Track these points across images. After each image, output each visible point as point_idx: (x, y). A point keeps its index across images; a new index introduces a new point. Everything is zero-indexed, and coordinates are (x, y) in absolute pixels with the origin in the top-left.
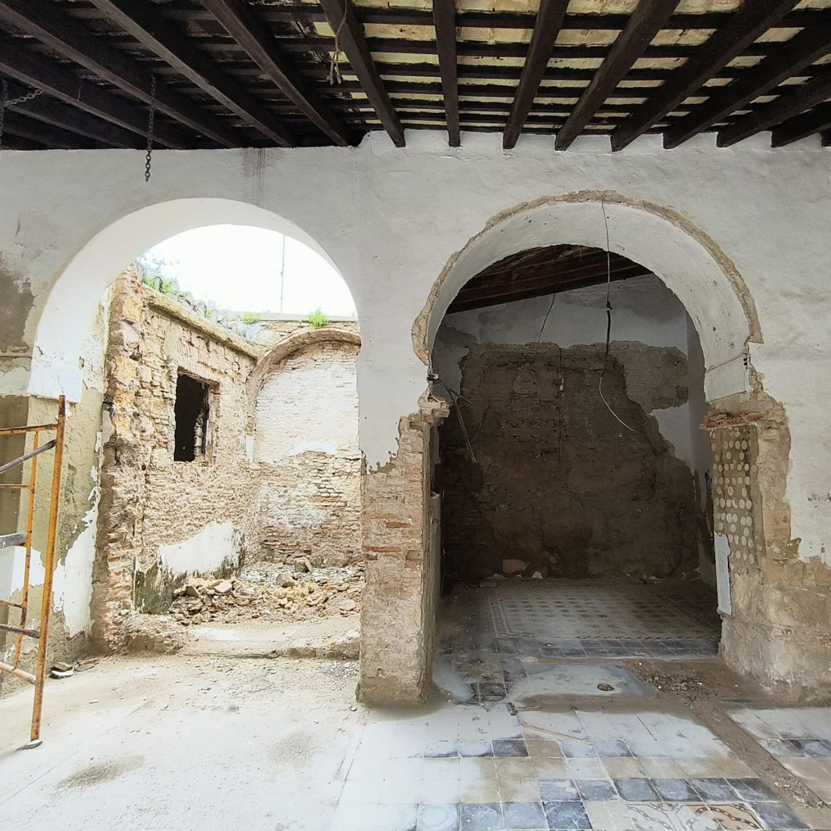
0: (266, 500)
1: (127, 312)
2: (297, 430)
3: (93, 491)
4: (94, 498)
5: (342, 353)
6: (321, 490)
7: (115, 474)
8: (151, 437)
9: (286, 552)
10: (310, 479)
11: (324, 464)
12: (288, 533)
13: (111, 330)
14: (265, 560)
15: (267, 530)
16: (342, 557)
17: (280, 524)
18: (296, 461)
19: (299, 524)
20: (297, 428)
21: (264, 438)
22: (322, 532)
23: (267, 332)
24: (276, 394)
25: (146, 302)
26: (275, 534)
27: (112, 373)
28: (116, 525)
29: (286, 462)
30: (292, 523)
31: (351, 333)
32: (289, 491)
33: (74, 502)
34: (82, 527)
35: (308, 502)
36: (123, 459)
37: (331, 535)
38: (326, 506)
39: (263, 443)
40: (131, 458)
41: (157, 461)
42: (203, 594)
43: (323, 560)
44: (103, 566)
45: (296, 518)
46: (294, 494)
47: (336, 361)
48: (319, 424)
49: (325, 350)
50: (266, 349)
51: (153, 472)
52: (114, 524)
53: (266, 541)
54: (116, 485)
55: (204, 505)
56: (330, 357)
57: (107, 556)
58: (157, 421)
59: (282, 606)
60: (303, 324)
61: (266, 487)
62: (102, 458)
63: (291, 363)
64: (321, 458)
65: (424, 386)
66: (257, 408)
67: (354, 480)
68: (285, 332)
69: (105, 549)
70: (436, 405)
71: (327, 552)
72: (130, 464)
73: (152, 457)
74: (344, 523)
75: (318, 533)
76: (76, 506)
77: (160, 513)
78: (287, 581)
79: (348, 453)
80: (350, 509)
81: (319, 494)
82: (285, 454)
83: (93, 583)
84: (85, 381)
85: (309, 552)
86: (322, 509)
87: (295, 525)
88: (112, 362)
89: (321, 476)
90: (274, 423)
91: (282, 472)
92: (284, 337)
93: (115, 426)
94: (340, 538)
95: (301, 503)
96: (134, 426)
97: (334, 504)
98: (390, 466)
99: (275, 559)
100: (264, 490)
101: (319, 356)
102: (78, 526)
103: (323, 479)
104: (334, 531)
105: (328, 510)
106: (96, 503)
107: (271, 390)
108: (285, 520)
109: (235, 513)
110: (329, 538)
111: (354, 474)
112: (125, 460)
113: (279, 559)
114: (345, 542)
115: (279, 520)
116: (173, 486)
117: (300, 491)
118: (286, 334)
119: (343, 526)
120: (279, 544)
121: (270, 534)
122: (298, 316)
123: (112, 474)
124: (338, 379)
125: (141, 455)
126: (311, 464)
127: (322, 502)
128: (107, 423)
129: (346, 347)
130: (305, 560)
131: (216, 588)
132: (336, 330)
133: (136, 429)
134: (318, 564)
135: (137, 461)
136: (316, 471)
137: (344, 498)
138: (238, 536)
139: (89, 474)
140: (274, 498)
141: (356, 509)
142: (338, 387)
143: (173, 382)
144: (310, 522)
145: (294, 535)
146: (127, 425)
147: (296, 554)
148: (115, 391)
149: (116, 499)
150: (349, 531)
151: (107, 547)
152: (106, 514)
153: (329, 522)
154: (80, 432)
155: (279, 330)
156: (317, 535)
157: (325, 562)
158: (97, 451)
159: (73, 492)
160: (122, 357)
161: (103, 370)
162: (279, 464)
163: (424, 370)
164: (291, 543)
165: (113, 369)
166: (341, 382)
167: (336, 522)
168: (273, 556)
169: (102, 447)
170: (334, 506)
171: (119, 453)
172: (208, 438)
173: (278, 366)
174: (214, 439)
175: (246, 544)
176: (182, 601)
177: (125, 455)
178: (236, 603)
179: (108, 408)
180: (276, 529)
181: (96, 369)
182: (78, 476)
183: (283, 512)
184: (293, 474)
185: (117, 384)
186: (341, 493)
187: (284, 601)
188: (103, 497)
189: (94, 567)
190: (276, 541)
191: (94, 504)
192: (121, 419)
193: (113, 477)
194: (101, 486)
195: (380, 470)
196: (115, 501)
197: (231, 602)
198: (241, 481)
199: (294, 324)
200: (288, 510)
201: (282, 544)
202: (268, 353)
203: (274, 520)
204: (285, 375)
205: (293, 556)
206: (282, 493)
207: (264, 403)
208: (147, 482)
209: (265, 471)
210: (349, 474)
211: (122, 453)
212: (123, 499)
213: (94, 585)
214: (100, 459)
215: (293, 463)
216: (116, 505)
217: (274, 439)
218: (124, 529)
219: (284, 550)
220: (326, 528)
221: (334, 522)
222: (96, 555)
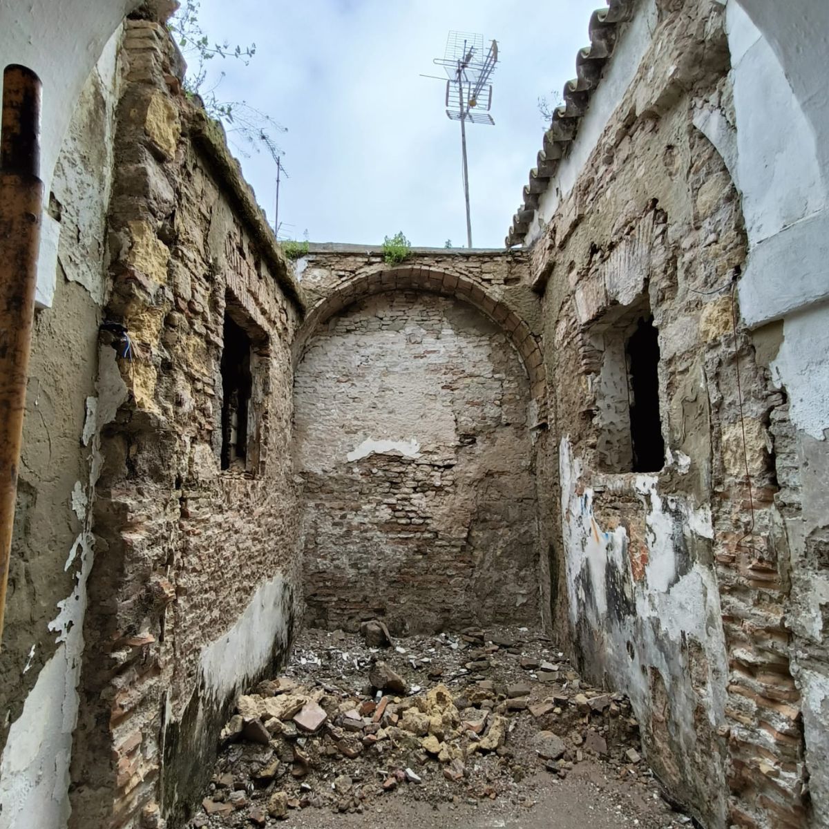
0: (313, 531)
1: (155, 126)
2: (355, 422)
3: (75, 546)
4: (77, 565)
5: (421, 308)
6: (397, 514)
7: (129, 501)
8: (189, 418)
9: (346, 612)
10: (379, 498)
11: (399, 473)
12: (348, 582)
13: (118, 162)
14: (315, 625)
15: (316, 578)
16: (433, 618)
17: (337, 567)
18: (356, 470)
19: (366, 567)
20: (358, 419)
21: (308, 435)
22: (401, 580)
23: (317, 272)
24: (323, 368)
25: (188, 126)
26: (328, 584)
27: (123, 257)
28: (130, 628)
29: (342, 472)
30: (354, 566)
31: (447, 272)
32: (348, 516)
33: (29, 582)
34: (48, 646)
35: (378, 533)
36: (142, 465)
37: (416, 584)
38: (407, 539)
39: (305, 442)
40: (158, 462)
41: (199, 468)
42: (275, 736)
43: (404, 624)
44: (97, 740)
45: (361, 558)
46: (356, 521)
47: (412, 319)
48: (390, 413)
49: (394, 304)
50: (316, 296)
51: (192, 494)
52: (124, 627)
53: (315, 595)
54: (131, 527)
55: (254, 549)
56: (402, 313)
57: (108, 714)
58: (199, 386)
60: (373, 260)
61: (313, 511)
62: (97, 462)
63: (346, 322)
64: (396, 464)
66: (296, 390)
67: (447, 498)
68: (345, 271)
69: (103, 694)
71: (409, 612)
72: (157, 476)
73: (191, 460)
74: (434, 565)
75: (395, 581)
76: (33, 595)
77: (204, 578)
78: (390, 679)
79: (436, 457)
80: (444, 543)
81: (394, 520)
82: (339, 459)
83: (71, 790)
84: (63, 263)
85: (381, 612)
86: (401, 543)
87: (359, 569)
88: (121, 234)
89: (396, 491)
90: (322, 413)
91: (336, 487)
92: (344, 279)
93: (130, 384)
94: (429, 589)
95: (368, 535)
96: (162, 391)
97: (418, 535)
99: (330, 623)
100: (311, 515)
101: (387, 311)
102: (39, 646)
103: (399, 496)
104: (421, 578)
105: (410, 546)
106: (82, 576)
108: (344, 561)
109: (284, 557)
110: (412, 590)
111: (447, 489)
112: (145, 467)
113: (336, 623)
114: (437, 595)
115: (336, 562)
116: (219, 518)
117: (366, 516)
118: (347, 274)
119: (434, 570)
120: (335, 599)
121: (321, 584)
122: (366, 247)
123: (122, 500)
124: (417, 346)
125: (175, 456)
126: (381, 473)
127: (400, 532)
128: (111, 375)
129: (427, 298)
131: (296, 718)
132: (424, 268)
133: (166, 397)
134: (398, 631)
135: (169, 468)
136: (387, 484)
137: (434, 525)
139: (68, 502)
140: (327, 528)
141: (453, 543)
142: (415, 357)
143: (220, 314)
144: (382, 564)
145: (358, 585)
146: (152, 384)
147: (363, 615)
148: (127, 303)
149: (132, 562)
150: (442, 578)
151: (110, 689)
152: (108, 602)
153: (411, 563)
154: (48, 390)
155: (337, 267)
156: (394, 585)
157: (407, 627)
158: (86, 443)
159: (28, 553)
160: (144, 223)
161: (102, 249)
162: (331, 474)
164: (354, 597)
165: (125, 249)
166: (420, 350)
167: (423, 564)
168: (326, 620)
169: (98, 435)
170: (418, 539)
171: (133, 450)
173: (325, 327)
174: (262, 432)
175: (294, 604)
176: (236, 754)
177: (145, 454)
178: (340, 751)
179: (113, 338)
180: (330, 576)
181: (88, 241)
182: (42, 508)
183: (340, 549)
184: (353, 489)
185: (134, 286)
186: (428, 518)
188: (100, 557)
189: (75, 744)
190: (329, 595)
191: (77, 580)
192: (141, 369)
193: (125, 507)
194: (93, 531)
196: (129, 569)
197: (331, 751)
198: (288, 503)
199: (359, 259)
200: (348, 546)
201: (340, 600)
202: (321, 302)
203: (327, 562)
204: (338, 340)
205: (358, 618)
206: (337, 520)
207: (306, 382)
208: (185, 514)
209: (309, 485)
210: (439, 489)
211: (139, 451)
212: (144, 560)
213: (75, 795)
214: (93, 464)
215: (353, 473)
216: (129, 578)
217: (323, 436)
218: (146, 635)
219: (343, 610)
220: (407, 573)
221: (420, 564)
222: (81, 712)
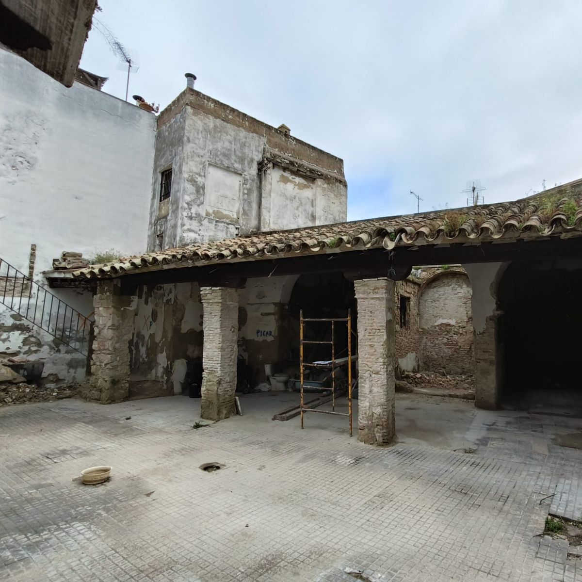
0: (425, 345)
2: (437, 314)
5: (456, 279)
10: (444, 336)
11: (450, 329)
12: (435, 359)
14: (426, 370)
15: (426, 357)
16: (459, 370)
17: (432, 355)
18: (437, 328)
19: (440, 355)
21: (423, 318)
22: (450, 359)
23: (424, 273)
24: (427, 299)
26: (430, 359)
29: (433, 328)
30: (436, 355)
31: (461, 271)
32: (435, 341)
35: (443, 346)
37: (454, 361)
38: (452, 348)
39: (423, 320)
42: (412, 378)
45: (439, 353)
46: (437, 342)
47: (454, 283)
48: (447, 311)
50: (424, 280)
51: (396, 333)
53: (426, 361)
55: (408, 345)
56: (450, 281)
58: (396, 315)
59: (441, 384)
60: (439, 269)
63: (434, 284)
64: (448, 326)
65: (494, 306)
66: (419, 307)
67: (463, 337)
68: (432, 272)
70: (499, 312)
71: (452, 368)
74: (460, 356)
75: (448, 359)
77: (398, 347)
79: (460, 324)
80: (462, 349)
81: (448, 342)
82: (432, 325)
85: (444, 368)
86: (450, 349)
87: (438, 355)
89: (449, 334)
90: (427, 311)
91: (432, 333)
92: (431, 275)
94: (458, 362)
95: (441, 346)
98: (484, 333)
100: (425, 340)
101: (446, 281)
103: (449, 336)
104: (456, 359)
105: (453, 350)
107: (425, 297)
108: (434, 353)
109: (416, 349)
111: (464, 334)
114: (460, 364)
115: (432, 353)
116: (401, 338)
117: (440, 341)
121: (428, 359)
126: (444, 329)
127: (449, 346)
129: (458, 276)
130: (443, 370)
131: (415, 376)
134: (450, 373)
136: (446, 332)
137: (459, 344)
138: (417, 359)
140: (429, 344)
141: (465, 349)
142: (454, 294)
143: (399, 300)
144: (444, 355)
145: (438, 360)
147: (439, 368)
150: (462, 359)
153: (453, 355)
155: (429, 271)
157: (452, 372)
162: (430, 329)
163: (495, 301)
164: (437, 363)
166: (456, 292)
167: (456, 355)
168: (429, 368)
170: (455, 348)
172: (407, 319)
174: (409, 319)
175: (420, 362)
180: (430, 357)
183: (433, 350)
184: (436, 333)
186: (458, 342)
187: (441, 382)
190: (430, 362)
195: (480, 334)
197: (423, 381)
198: (416, 337)
199: (435, 269)
200: (435, 349)
201: (433, 364)
202: (425, 282)
203: (429, 353)
204: (432, 290)
206: (432, 342)
207: (422, 302)
209: (424, 332)
210: (462, 334)
217: (428, 318)
219: (434, 366)
220: (452, 357)
